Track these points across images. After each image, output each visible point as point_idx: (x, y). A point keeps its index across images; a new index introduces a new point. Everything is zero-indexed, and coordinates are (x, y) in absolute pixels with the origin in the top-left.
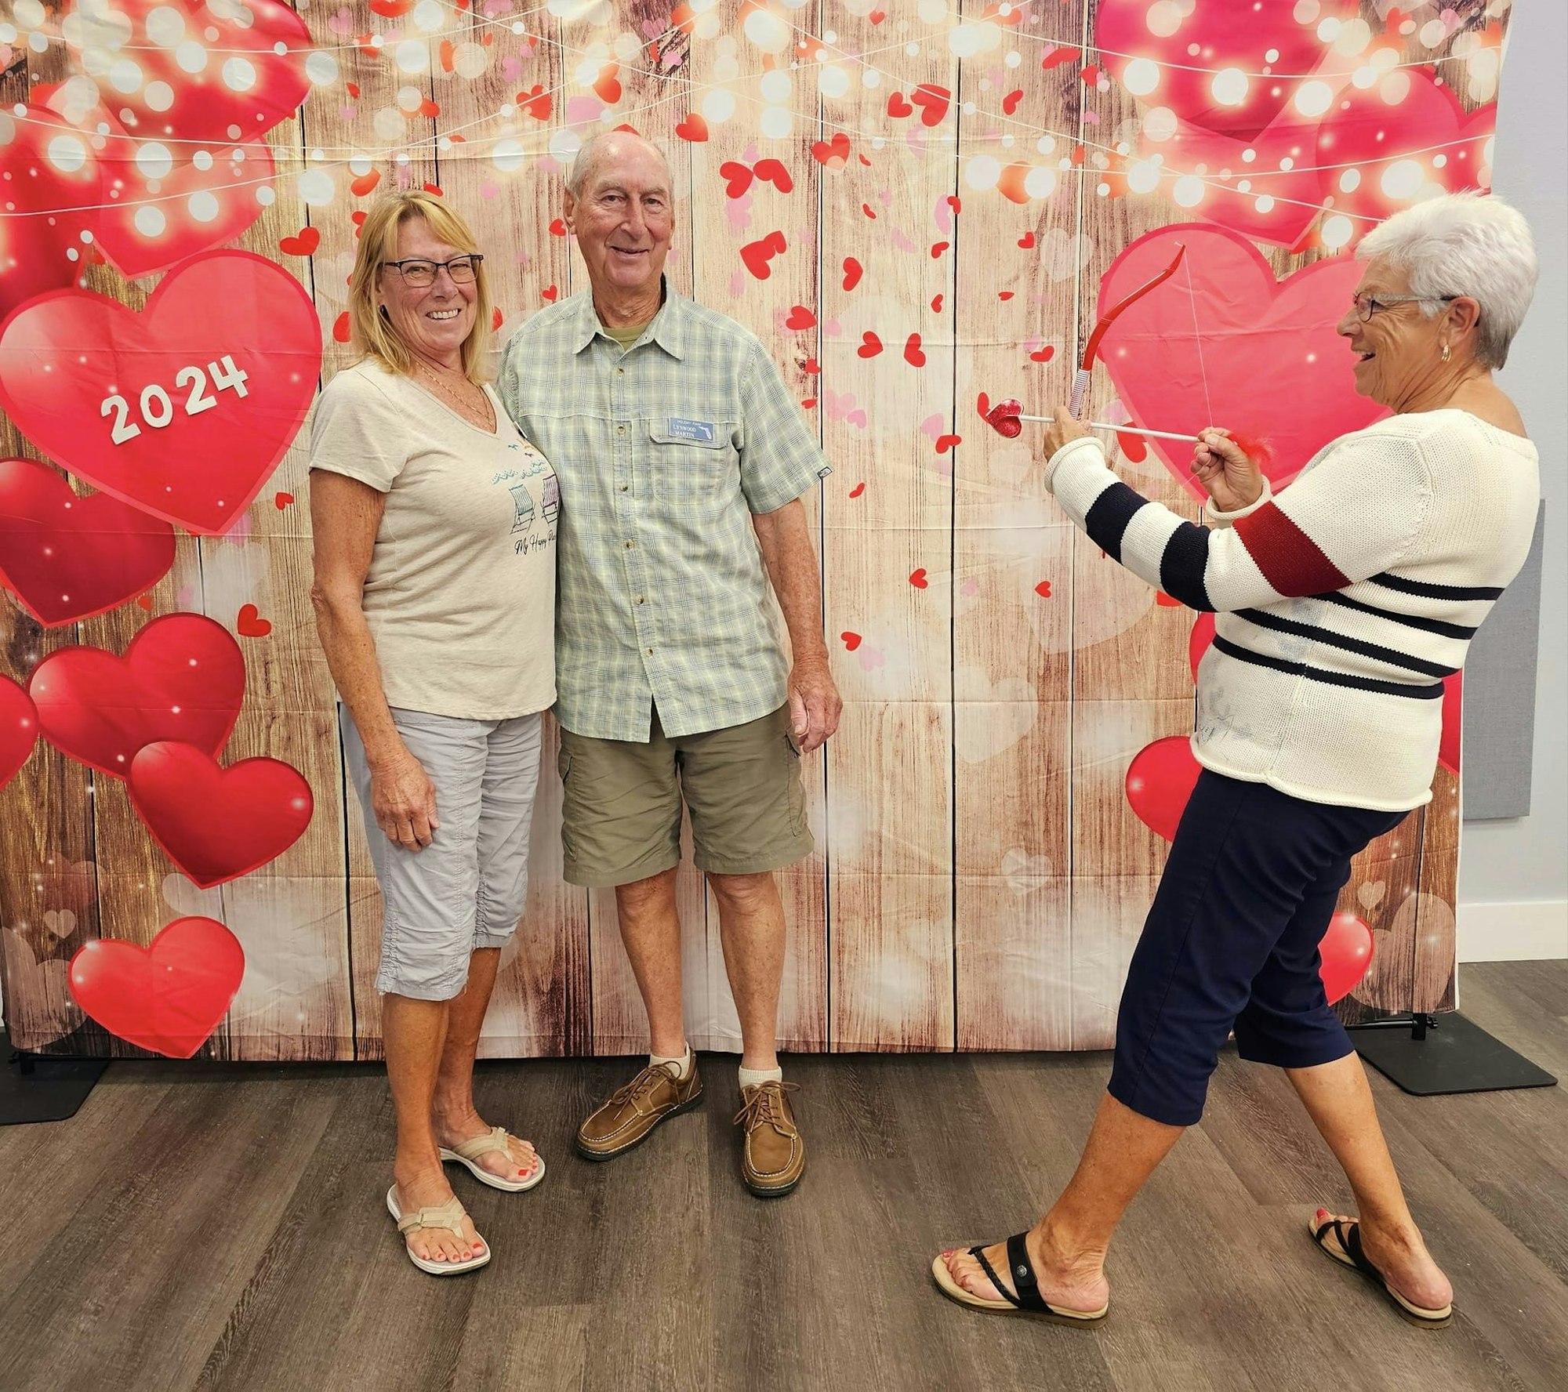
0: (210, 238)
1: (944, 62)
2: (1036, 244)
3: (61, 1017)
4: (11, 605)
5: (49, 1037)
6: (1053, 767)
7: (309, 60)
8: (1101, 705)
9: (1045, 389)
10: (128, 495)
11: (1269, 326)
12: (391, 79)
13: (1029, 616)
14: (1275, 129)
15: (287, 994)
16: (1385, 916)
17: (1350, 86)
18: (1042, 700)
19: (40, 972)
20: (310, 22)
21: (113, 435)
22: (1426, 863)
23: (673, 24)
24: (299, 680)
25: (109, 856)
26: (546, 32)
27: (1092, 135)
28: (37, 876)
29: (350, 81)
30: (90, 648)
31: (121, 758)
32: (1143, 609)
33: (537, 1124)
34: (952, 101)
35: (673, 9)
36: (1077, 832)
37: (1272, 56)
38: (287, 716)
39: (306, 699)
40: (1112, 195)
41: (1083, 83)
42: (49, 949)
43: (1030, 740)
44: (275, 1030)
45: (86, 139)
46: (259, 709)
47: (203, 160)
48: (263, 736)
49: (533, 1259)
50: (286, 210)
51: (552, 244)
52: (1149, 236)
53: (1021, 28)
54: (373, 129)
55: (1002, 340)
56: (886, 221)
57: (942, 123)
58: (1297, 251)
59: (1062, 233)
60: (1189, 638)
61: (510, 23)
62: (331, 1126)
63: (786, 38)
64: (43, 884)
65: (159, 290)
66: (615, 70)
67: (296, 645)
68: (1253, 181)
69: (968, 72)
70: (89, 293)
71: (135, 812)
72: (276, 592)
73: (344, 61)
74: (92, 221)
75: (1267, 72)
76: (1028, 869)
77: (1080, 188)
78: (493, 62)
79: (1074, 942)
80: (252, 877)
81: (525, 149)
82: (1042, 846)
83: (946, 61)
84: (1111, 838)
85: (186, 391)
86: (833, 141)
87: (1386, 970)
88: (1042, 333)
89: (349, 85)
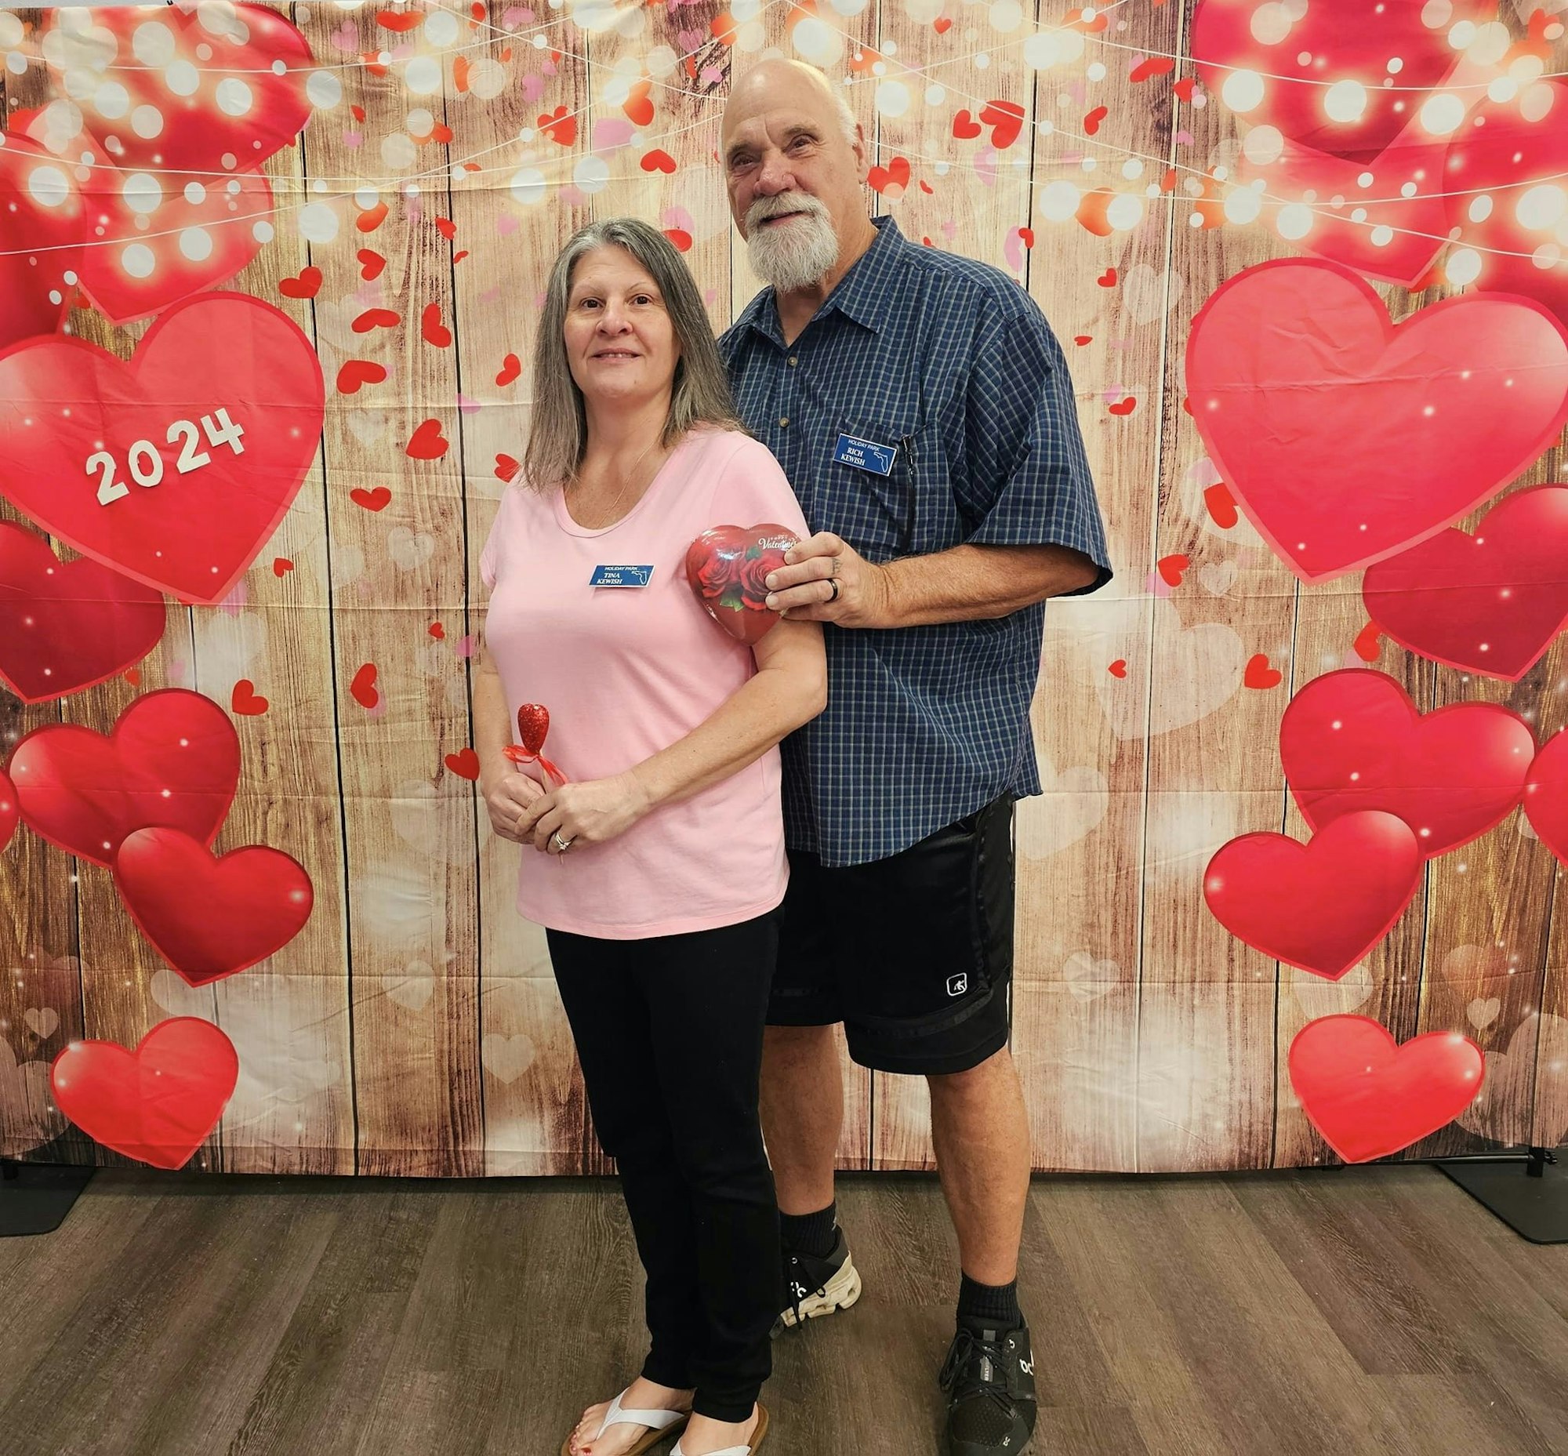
0: (203, 279)
1: (1017, 74)
2: (1118, 282)
3: (43, 1124)
5: (31, 1144)
6: (1124, 864)
7: (309, 80)
8: (1177, 797)
9: (1125, 445)
10: (114, 560)
11: (1382, 376)
12: (401, 98)
13: (1101, 699)
14: (1395, 149)
15: (283, 1101)
16: (1499, 1037)
17: (1485, 99)
18: (1113, 790)
19: (21, 1075)
20: (311, 38)
21: (99, 495)
22: (1552, 979)
23: (713, 36)
24: (298, 763)
25: (93, 951)
26: (571, 46)
27: (1185, 158)
28: (18, 971)
29: (355, 102)
30: (74, 726)
31: (107, 845)
32: (1228, 692)
33: (552, 1252)
34: (1027, 120)
35: (712, 18)
36: (1147, 939)
37: (1395, 65)
38: (285, 801)
39: (305, 784)
40: (1206, 227)
41: (1176, 98)
42: (30, 1050)
43: (1098, 835)
44: (270, 1141)
45: (69, 170)
46: (255, 794)
47: (195, 192)
48: (259, 823)
49: (549, 1417)
50: (285, 248)
52: (1247, 273)
53: (1106, 36)
54: (380, 157)
57: (1014, 145)
58: (1416, 289)
59: (1148, 270)
60: (1279, 722)
61: (531, 36)
62: (330, 1247)
63: (840, 50)
64: (23, 980)
65: (150, 336)
66: (647, 88)
67: (296, 726)
68: (1369, 209)
69: (1045, 86)
70: (74, 336)
71: (122, 904)
72: (274, 667)
73: (348, 81)
74: (75, 260)
75: (1388, 84)
76: (1093, 974)
77: (1170, 218)
78: (511, 80)
79: (1142, 1054)
80: (247, 974)
81: (547, 178)
82: (1109, 950)
83: (1020, 75)
84: (1184, 941)
85: (177, 448)
86: (891, 165)
87: (1500, 1097)
88: (1123, 382)
89: (353, 107)
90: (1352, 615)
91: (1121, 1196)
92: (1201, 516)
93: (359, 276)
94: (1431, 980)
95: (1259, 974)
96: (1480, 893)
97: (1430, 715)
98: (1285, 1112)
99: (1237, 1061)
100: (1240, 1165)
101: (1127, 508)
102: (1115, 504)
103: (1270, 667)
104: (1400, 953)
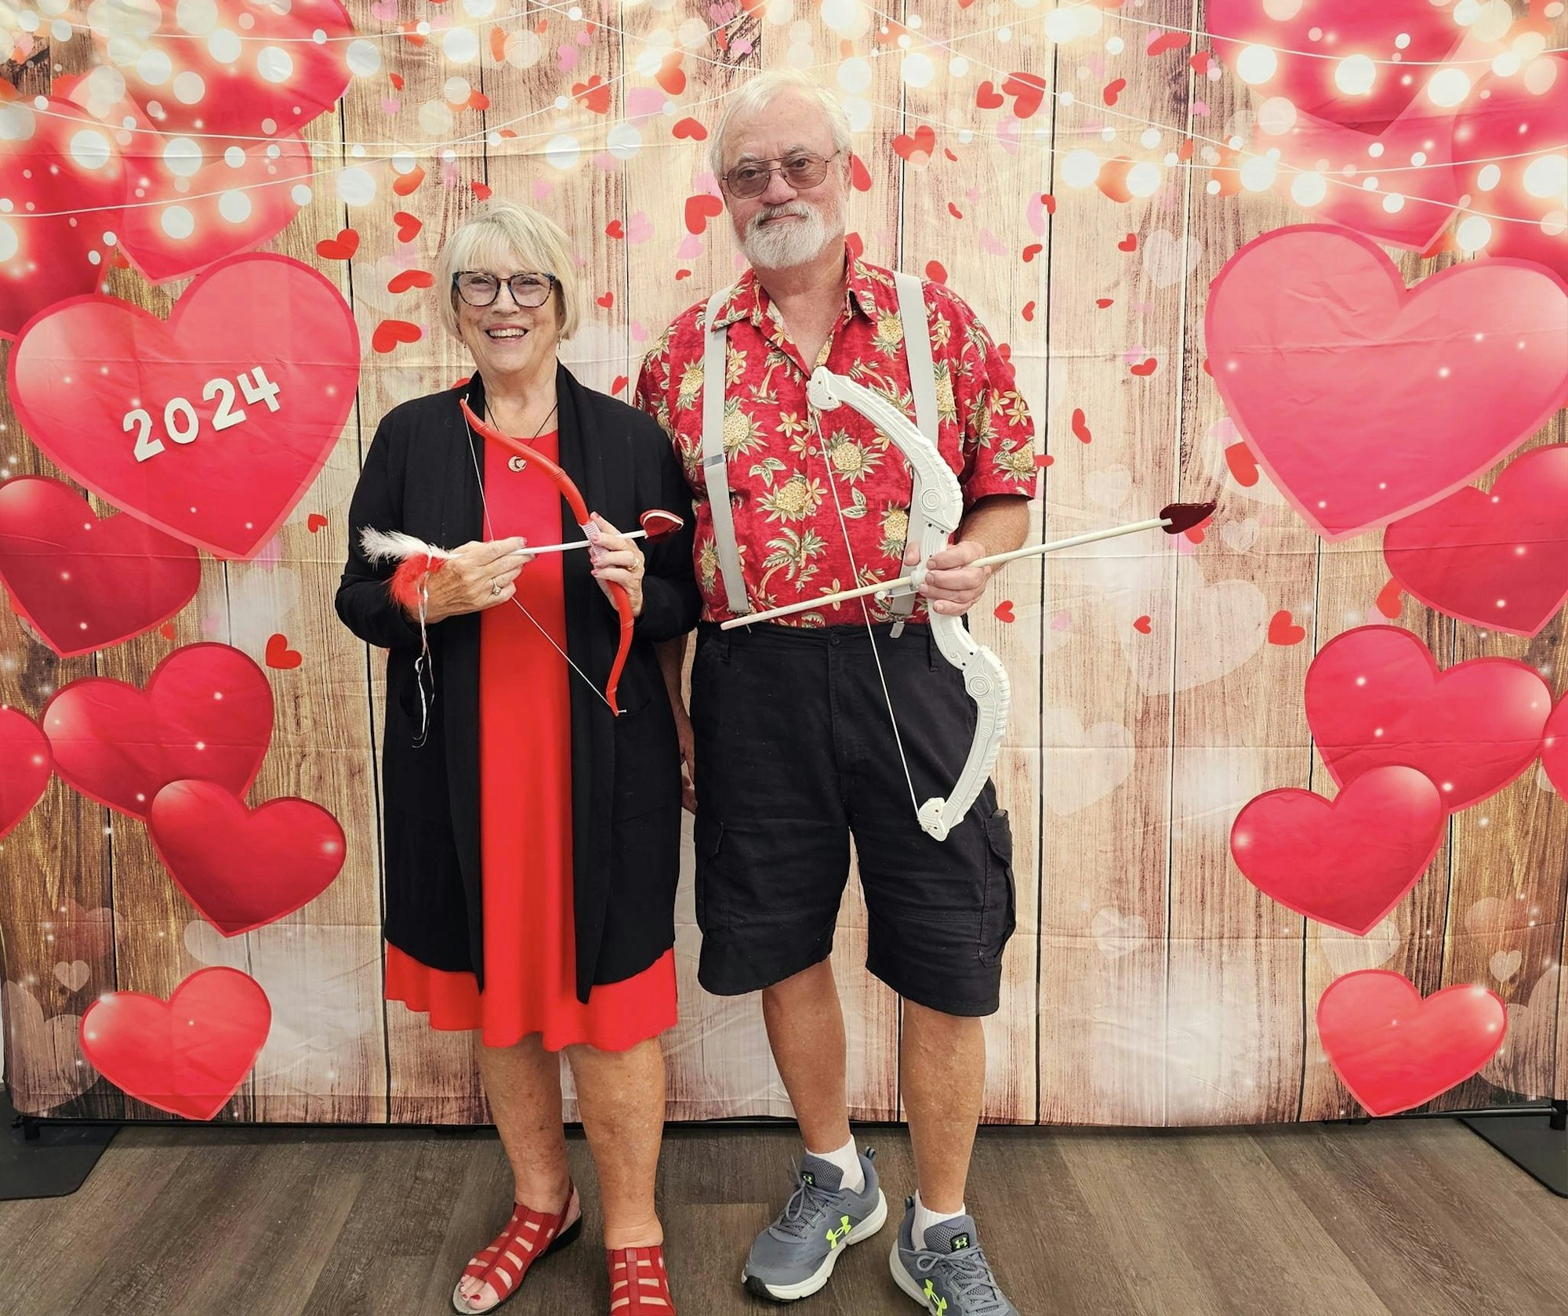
0: (242, 240)
1: (1038, 48)
2: (1138, 246)
3: (70, 1077)
4: (24, 633)
5: (57, 1099)
6: (1151, 819)
7: (349, 49)
8: (1204, 753)
9: (1146, 405)
10: (150, 515)
11: (1396, 338)
12: (437, 68)
13: (1127, 655)
14: (1404, 121)
16: (1521, 990)
17: (1490, 73)
18: (1140, 746)
19: (48, 1029)
20: (351, 8)
21: (136, 452)
23: (744, 9)
24: (331, 716)
25: (127, 902)
26: (605, 18)
27: (1202, 128)
28: (48, 925)
29: (393, 71)
30: (109, 680)
31: (141, 797)
32: (1252, 648)
34: (1048, 91)
36: (1175, 896)
37: (1403, 40)
38: (318, 753)
39: (339, 738)
40: (1222, 194)
41: (1192, 71)
42: (59, 1003)
43: (1125, 789)
44: (303, 1089)
45: (110, 134)
46: (290, 747)
47: (235, 156)
48: (292, 775)
50: (322, 210)
51: (609, 247)
52: (1264, 238)
53: (1124, 11)
54: (417, 123)
55: (1099, 352)
56: (974, 220)
57: (1036, 115)
58: (1428, 255)
59: (1168, 236)
60: (1304, 677)
61: (566, 8)
62: (355, 1210)
63: (867, 23)
64: (53, 933)
65: (187, 295)
66: (679, 58)
67: (329, 680)
68: (1380, 177)
69: (1066, 59)
70: (113, 299)
71: (156, 855)
72: (308, 621)
73: (387, 50)
74: (116, 221)
75: (1396, 59)
76: (1121, 930)
77: (1188, 185)
78: (547, 50)
79: (1170, 1010)
80: (280, 924)
81: (580, 144)
82: (1137, 906)
83: (1041, 48)
84: (1212, 897)
85: (213, 405)
86: (917, 134)
87: (1522, 1050)
88: (1144, 343)
89: (392, 75)
90: (1373, 572)
91: (1150, 1152)
92: (1224, 472)
93: (396, 238)
94: (1454, 933)
95: (1286, 931)
96: (1501, 846)
97: (1449, 671)
98: (1313, 1067)
99: (1266, 1018)
100: (1267, 1119)
101: (1150, 466)
102: (1138, 461)
103: (1294, 623)
104: (1425, 907)
